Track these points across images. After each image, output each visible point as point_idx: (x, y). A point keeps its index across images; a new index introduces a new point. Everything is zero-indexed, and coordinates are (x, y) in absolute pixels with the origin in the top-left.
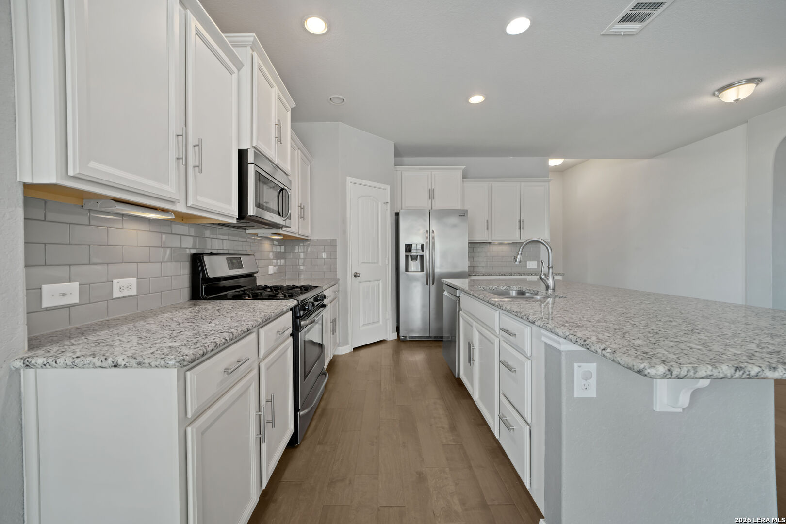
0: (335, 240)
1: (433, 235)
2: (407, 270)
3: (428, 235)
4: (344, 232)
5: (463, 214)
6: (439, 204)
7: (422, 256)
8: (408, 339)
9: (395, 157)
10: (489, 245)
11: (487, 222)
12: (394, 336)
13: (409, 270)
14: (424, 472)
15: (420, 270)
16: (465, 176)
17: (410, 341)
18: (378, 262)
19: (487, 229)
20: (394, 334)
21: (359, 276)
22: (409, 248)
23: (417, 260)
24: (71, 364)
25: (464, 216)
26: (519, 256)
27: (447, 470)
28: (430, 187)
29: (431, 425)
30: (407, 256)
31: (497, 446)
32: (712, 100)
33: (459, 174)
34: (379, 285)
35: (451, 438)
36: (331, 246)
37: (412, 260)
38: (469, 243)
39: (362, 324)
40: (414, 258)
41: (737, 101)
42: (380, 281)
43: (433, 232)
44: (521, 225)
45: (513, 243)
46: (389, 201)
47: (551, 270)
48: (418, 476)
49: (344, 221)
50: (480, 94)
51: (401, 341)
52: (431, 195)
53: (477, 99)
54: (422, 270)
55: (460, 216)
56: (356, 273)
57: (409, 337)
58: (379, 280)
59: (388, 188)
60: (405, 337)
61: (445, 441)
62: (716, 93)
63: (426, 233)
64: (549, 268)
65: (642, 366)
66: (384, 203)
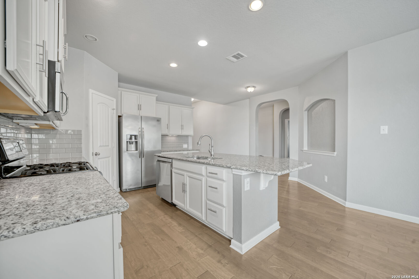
0: (81, 131)
1: (143, 130)
2: (127, 150)
3: (140, 130)
4: (87, 126)
5: (159, 120)
6: (144, 113)
7: (136, 142)
8: (128, 190)
9: (118, 82)
10: (166, 137)
11: (167, 125)
13: (129, 150)
14: (179, 246)
15: (135, 150)
16: (158, 100)
17: (129, 191)
18: (108, 146)
19: (167, 128)
20: (118, 189)
21: (99, 155)
23: (133, 144)
24: (33, 229)
25: (159, 121)
26: (200, 142)
27: (188, 241)
28: (139, 103)
29: (169, 227)
30: (127, 142)
31: (201, 225)
32: (245, 89)
33: (155, 98)
34: (109, 159)
35: (182, 228)
36: (78, 135)
37: (130, 144)
38: (162, 135)
41: (251, 92)
42: (110, 158)
43: (143, 128)
44: (182, 127)
45: (178, 136)
46: (115, 108)
47: (212, 148)
48: (178, 249)
49: (87, 118)
50: (175, 63)
51: (124, 192)
52: (139, 107)
53: (174, 65)
55: (157, 121)
56: (97, 153)
57: (129, 189)
59: (115, 100)
60: (126, 189)
61: (180, 231)
62: (246, 88)
63: (139, 128)
64: (212, 147)
65: (276, 173)
66: (112, 109)
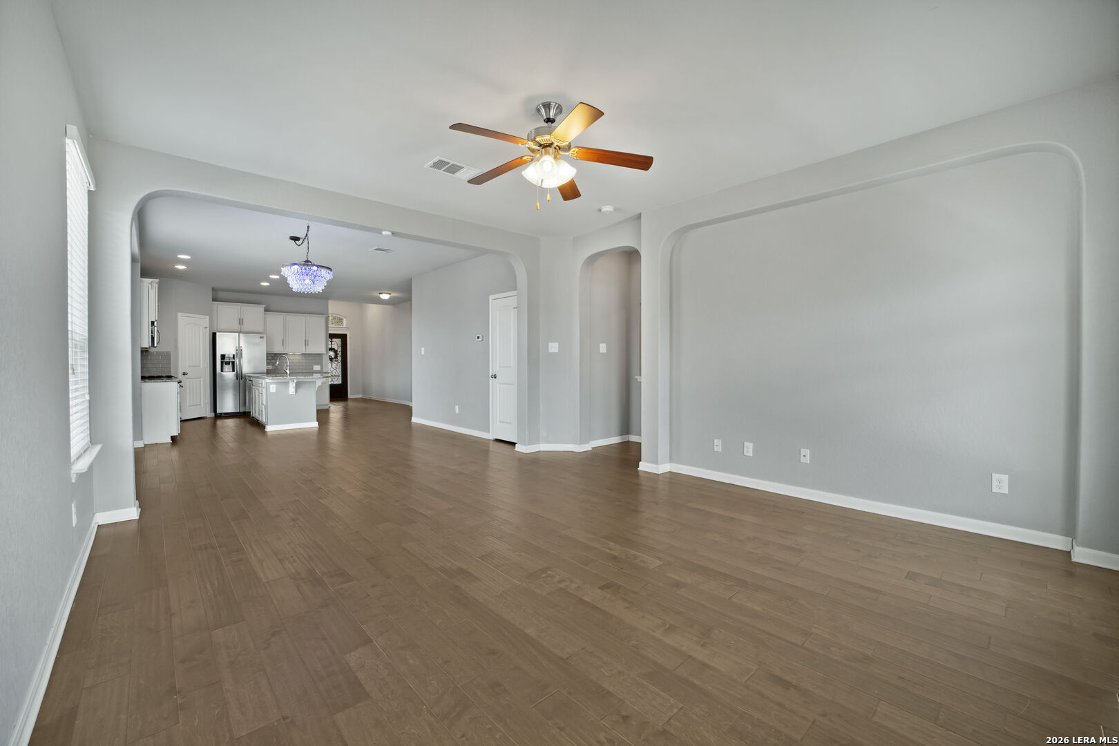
0: (169, 352)
1: (242, 348)
2: (222, 371)
3: (237, 349)
4: (176, 347)
7: (233, 363)
8: (223, 415)
9: (212, 296)
10: (285, 356)
11: (283, 340)
12: (212, 415)
13: (224, 370)
15: (231, 371)
16: (266, 310)
18: (199, 366)
19: (283, 345)
20: (211, 412)
21: (186, 375)
22: (223, 357)
28: (240, 317)
30: (222, 363)
33: (262, 310)
34: (200, 380)
36: (166, 356)
37: (225, 364)
38: (267, 354)
39: (188, 405)
40: (228, 363)
42: (202, 378)
43: (242, 346)
44: (306, 343)
45: (303, 354)
46: (208, 326)
49: (176, 340)
51: (217, 416)
52: (241, 321)
54: (233, 371)
55: (261, 338)
56: (184, 373)
57: (223, 413)
58: (200, 378)
59: (207, 318)
60: (220, 413)
63: (236, 347)
66: (204, 327)
